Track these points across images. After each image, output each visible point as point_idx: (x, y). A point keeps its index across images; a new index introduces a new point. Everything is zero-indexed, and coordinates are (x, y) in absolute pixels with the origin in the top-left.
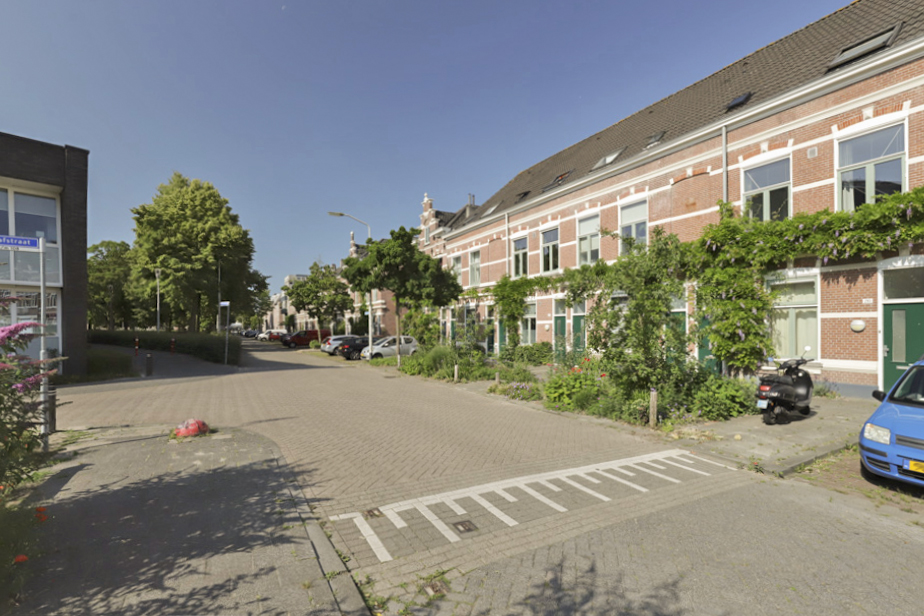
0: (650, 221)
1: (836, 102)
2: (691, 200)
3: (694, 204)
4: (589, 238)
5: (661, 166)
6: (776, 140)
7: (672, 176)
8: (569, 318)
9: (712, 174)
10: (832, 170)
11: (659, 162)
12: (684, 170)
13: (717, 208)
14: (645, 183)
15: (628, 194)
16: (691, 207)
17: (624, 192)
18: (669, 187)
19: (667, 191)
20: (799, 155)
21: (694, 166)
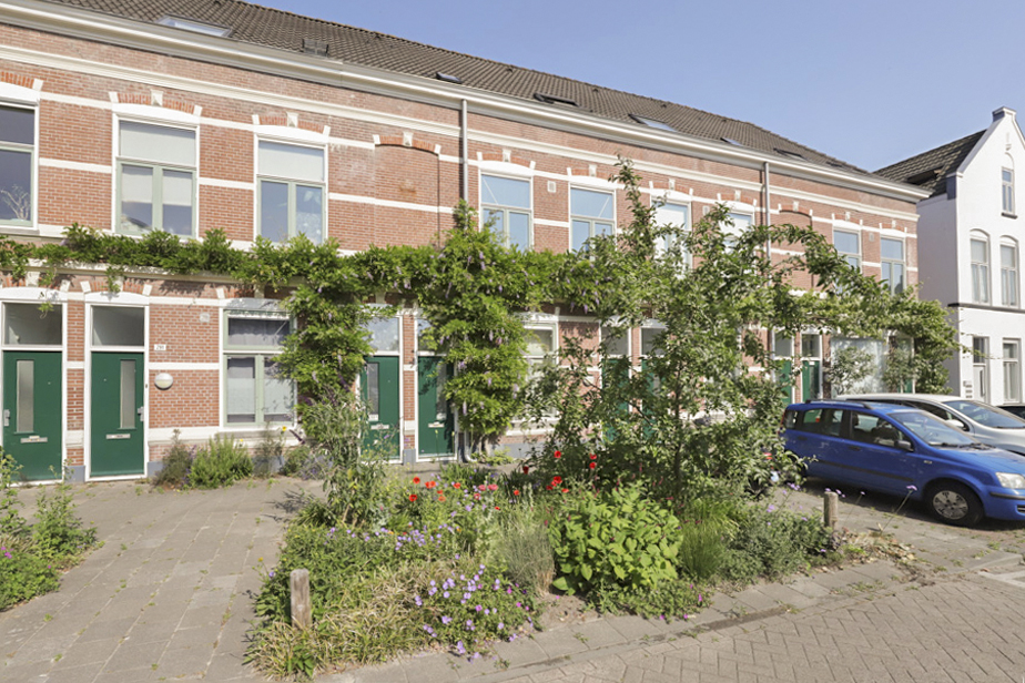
0: (331, 190)
1: (572, 144)
2: (409, 184)
3: (413, 192)
4: (158, 171)
5: (354, 103)
6: (518, 154)
7: (378, 132)
8: (76, 355)
9: (442, 157)
10: (567, 214)
11: (353, 95)
12: (400, 131)
13: (449, 210)
14: (323, 119)
15: (283, 122)
16: (408, 194)
17: (272, 113)
18: (371, 146)
19: (367, 150)
20: (540, 183)
21: (416, 134)
